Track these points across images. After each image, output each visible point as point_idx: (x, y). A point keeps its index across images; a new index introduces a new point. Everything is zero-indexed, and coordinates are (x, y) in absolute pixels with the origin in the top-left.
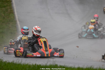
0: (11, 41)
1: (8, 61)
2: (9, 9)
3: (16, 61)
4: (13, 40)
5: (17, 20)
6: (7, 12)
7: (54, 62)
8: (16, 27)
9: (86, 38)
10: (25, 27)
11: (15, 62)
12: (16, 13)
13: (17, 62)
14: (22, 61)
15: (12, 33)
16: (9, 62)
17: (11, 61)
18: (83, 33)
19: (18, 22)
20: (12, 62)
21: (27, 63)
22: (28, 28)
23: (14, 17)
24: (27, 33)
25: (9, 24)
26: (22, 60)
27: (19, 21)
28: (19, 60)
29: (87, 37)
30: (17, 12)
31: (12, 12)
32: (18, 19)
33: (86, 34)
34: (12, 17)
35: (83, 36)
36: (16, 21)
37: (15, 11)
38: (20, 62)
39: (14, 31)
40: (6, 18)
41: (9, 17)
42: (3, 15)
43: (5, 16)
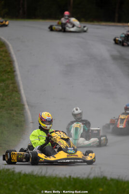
2: (11, 85)
5: (26, 103)
6: (8, 91)
8: (23, 115)
12: (22, 92)
15: (17, 126)
19: (27, 107)
23: (20, 98)
25: (12, 110)
27: (28, 105)
30: (24, 89)
31: (16, 90)
32: (27, 102)
34: (16, 98)
36: (24, 105)
37: (22, 88)
39: (21, 122)
40: (6, 99)
41: (11, 99)
42: (1, 94)
43: (4, 97)
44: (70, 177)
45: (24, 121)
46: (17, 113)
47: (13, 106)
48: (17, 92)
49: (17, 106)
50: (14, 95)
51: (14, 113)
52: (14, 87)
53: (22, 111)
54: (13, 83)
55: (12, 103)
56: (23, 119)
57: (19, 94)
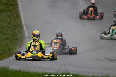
1: (15, 70)
2: (15, 14)
5: (24, 25)
6: (13, 17)
8: (22, 32)
12: (22, 18)
15: (18, 40)
19: (25, 28)
23: (21, 22)
25: (15, 30)
27: (26, 26)
30: (24, 16)
31: (18, 17)
34: (18, 22)
37: (22, 15)
38: (28, 70)
39: (21, 37)
40: (11, 23)
41: (15, 22)
42: (8, 19)
43: (10, 21)
45: (23, 37)
47: (16, 27)
48: (19, 18)
49: (18, 27)
50: (16, 20)
51: (17, 32)
52: (17, 15)
53: (21, 30)
54: (16, 12)
55: (15, 25)
56: (22, 35)
57: (20, 19)
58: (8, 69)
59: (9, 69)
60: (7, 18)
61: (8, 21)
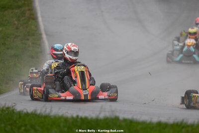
0: (32, 70)
1: (25, 111)
2: (28, 12)
3: (41, 110)
4: (36, 69)
5: (43, 32)
6: (24, 18)
7: (112, 111)
8: (40, 45)
9: (180, 62)
10: (57, 46)
11: (38, 112)
12: (40, 19)
13: (43, 112)
14: (51, 111)
15: (32, 57)
16: (27, 112)
17: (31, 110)
18: (175, 52)
19: (44, 36)
20: (34, 112)
21: (60, 114)
22: (62, 47)
23: (37, 26)
24: (61, 56)
25: (28, 40)
26: (51, 108)
27: (47, 34)
28: (46, 109)
29: (183, 61)
30: (42, 17)
31: (33, 17)
32: (45, 31)
33: (181, 56)
34: (33, 27)
35: (174, 60)
37: (39, 15)
38: (48, 111)
39: (37, 53)
40: (21, 28)
41: (27, 27)
42: (16, 22)
43: (19, 25)
44: (78, 116)
45: (41, 52)
46: (33, 43)
47: (29, 35)
48: (34, 19)
49: (33, 35)
50: (30, 23)
51: (30, 44)
52: (31, 14)
53: (38, 40)
54: (29, 10)
55: (28, 32)
56: (39, 50)
57: (36, 22)
58: (13, 110)
59: (15, 111)
60: (14, 19)
61: (15, 24)
